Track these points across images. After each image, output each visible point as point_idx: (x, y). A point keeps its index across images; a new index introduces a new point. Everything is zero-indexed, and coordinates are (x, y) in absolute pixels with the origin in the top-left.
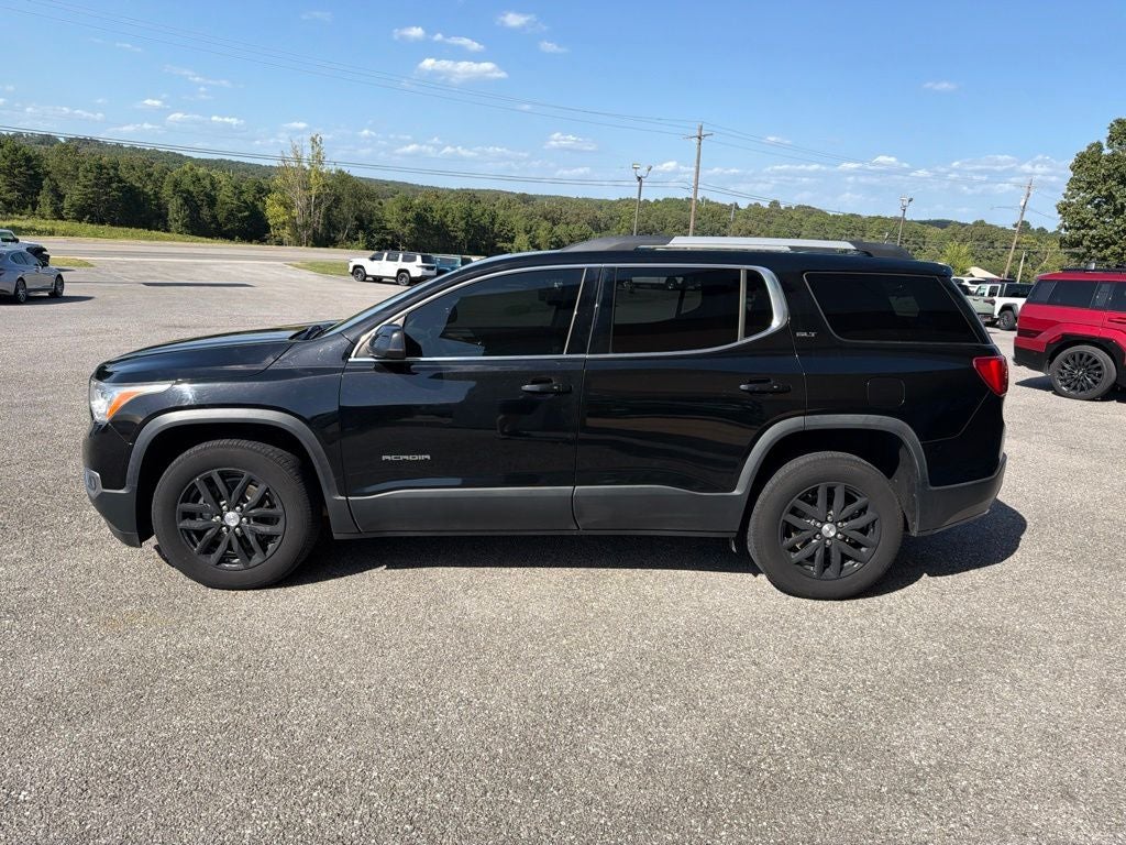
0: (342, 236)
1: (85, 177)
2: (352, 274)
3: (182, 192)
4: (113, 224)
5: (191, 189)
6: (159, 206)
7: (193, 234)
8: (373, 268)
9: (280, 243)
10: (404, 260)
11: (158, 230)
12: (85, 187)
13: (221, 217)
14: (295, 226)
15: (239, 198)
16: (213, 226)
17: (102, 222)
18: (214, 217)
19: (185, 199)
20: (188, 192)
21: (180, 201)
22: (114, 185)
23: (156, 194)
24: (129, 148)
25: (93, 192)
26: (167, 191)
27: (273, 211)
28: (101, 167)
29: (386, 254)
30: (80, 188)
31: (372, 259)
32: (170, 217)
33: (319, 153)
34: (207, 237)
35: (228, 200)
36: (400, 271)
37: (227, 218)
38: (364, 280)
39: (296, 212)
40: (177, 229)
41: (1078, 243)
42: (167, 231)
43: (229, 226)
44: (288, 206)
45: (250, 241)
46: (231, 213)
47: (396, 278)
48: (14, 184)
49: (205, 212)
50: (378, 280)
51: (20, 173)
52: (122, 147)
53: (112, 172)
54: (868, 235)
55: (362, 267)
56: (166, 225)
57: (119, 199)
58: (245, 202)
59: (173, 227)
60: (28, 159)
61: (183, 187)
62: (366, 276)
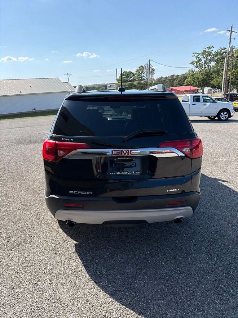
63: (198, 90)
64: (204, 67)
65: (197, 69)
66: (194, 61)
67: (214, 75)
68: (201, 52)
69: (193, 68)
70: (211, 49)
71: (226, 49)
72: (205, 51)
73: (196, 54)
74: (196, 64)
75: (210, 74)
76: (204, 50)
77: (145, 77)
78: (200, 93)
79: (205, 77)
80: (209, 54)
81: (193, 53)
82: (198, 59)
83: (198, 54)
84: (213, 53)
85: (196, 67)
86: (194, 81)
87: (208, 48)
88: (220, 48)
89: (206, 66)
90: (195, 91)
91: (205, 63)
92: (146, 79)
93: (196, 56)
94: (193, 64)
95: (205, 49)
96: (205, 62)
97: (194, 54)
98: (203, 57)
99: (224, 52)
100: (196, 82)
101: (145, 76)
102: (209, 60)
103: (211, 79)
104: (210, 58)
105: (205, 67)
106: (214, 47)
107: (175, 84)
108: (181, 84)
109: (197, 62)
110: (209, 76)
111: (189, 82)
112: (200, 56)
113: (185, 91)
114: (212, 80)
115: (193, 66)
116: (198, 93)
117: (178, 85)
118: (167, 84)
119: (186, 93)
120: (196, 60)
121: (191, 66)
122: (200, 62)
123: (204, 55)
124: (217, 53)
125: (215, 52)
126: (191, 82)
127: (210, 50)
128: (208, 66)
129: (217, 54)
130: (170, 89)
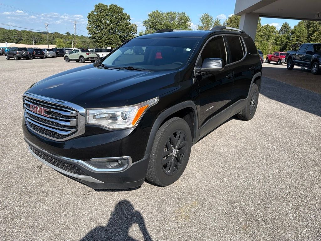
41: (94, 38)
54: (23, 36)
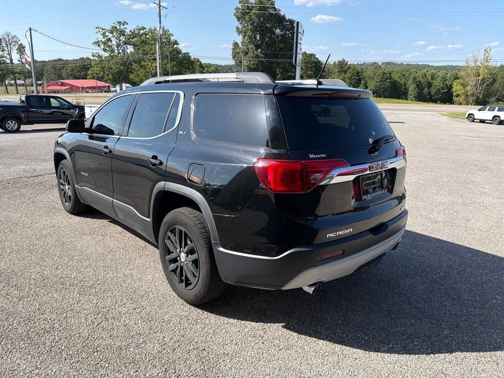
0: (493, 99)
1: (377, 78)
2: (467, 118)
3: (417, 82)
4: (385, 97)
5: (421, 80)
6: (405, 89)
7: (418, 101)
8: (479, 115)
9: (460, 104)
10: (498, 110)
11: (402, 99)
12: (377, 82)
13: (433, 93)
14: (467, 96)
15: (443, 83)
16: (428, 97)
17: (380, 97)
18: (429, 93)
19: (418, 85)
20: (420, 82)
21: (415, 86)
22: (388, 81)
23: (405, 83)
24: (406, 64)
25: (379, 84)
26: (410, 81)
27: (457, 88)
28: (384, 73)
29: (488, 107)
30: (374, 83)
31: (480, 110)
32: (409, 93)
33: (488, 57)
34: (424, 102)
35: (438, 84)
36: (495, 117)
37: (436, 93)
38: (473, 121)
39: (469, 88)
40: (411, 98)
42: (407, 100)
43: (436, 97)
44: (464, 86)
45: (445, 103)
46: (438, 90)
47: (491, 121)
48: (351, 83)
49: (426, 90)
50: (482, 121)
51: (354, 78)
52: (403, 64)
53: (388, 75)
55: (473, 114)
56: (406, 97)
57: (389, 87)
58: (446, 85)
59: (410, 97)
60: (358, 73)
61: (418, 79)
62: (474, 119)
63: (109, 87)
64: (116, 52)
65: (107, 54)
66: (100, 40)
67: (135, 66)
68: (108, 27)
69: (99, 51)
70: (123, 25)
71: (146, 29)
72: (116, 27)
73: (101, 30)
74: (103, 45)
75: (129, 64)
76: (113, 25)
77: (5, 57)
78: (113, 92)
79: (122, 68)
80: (122, 33)
81: (97, 28)
82: (105, 38)
83: (104, 31)
84: (128, 32)
85: (105, 50)
86: (104, 73)
87: (118, 22)
88: (137, 27)
89: (120, 51)
90: (106, 89)
91: (118, 46)
92: (8, 61)
93: (102, 33)
94: (99, 46)
95: (115, 24)
96: (117, 44)
97: (97, 30)
98: (113, 36)
99: (143, 34)
100: (108, 75)
101: (5, 55)
102: (124, 42)
103: (130, 72)
104: (124, 39)
105: (119, 53)
106: (127, 24)
107: (64, 75)
108: (76, 75)
109: (104, 43)
110: (128, 67)
111: (97, 74)
112: (107, 34)
113: (87, 88)
114: (132, 73)
115: (98, 48)
116: (110, 92)
117: (71, 76)
118: (50, 74)
119: (90, 91)
120: (103, 40)
121: (95, 48)
122: (110, 44)
123: (114, 34)
124: (133, 33)
125: (130, 31)
126: (99, 74)
127: (122, 27)
128: (124, 51)
129: (134, 35)
130: (59, 83)
